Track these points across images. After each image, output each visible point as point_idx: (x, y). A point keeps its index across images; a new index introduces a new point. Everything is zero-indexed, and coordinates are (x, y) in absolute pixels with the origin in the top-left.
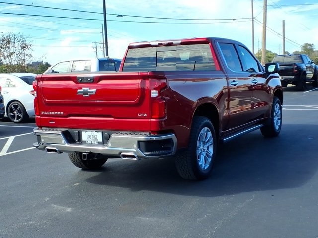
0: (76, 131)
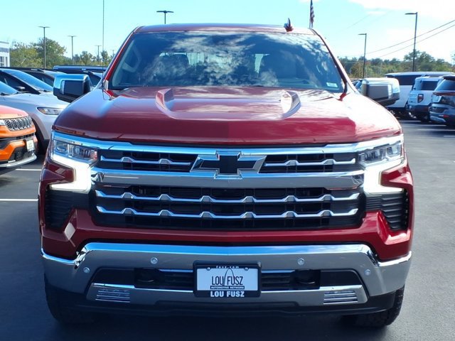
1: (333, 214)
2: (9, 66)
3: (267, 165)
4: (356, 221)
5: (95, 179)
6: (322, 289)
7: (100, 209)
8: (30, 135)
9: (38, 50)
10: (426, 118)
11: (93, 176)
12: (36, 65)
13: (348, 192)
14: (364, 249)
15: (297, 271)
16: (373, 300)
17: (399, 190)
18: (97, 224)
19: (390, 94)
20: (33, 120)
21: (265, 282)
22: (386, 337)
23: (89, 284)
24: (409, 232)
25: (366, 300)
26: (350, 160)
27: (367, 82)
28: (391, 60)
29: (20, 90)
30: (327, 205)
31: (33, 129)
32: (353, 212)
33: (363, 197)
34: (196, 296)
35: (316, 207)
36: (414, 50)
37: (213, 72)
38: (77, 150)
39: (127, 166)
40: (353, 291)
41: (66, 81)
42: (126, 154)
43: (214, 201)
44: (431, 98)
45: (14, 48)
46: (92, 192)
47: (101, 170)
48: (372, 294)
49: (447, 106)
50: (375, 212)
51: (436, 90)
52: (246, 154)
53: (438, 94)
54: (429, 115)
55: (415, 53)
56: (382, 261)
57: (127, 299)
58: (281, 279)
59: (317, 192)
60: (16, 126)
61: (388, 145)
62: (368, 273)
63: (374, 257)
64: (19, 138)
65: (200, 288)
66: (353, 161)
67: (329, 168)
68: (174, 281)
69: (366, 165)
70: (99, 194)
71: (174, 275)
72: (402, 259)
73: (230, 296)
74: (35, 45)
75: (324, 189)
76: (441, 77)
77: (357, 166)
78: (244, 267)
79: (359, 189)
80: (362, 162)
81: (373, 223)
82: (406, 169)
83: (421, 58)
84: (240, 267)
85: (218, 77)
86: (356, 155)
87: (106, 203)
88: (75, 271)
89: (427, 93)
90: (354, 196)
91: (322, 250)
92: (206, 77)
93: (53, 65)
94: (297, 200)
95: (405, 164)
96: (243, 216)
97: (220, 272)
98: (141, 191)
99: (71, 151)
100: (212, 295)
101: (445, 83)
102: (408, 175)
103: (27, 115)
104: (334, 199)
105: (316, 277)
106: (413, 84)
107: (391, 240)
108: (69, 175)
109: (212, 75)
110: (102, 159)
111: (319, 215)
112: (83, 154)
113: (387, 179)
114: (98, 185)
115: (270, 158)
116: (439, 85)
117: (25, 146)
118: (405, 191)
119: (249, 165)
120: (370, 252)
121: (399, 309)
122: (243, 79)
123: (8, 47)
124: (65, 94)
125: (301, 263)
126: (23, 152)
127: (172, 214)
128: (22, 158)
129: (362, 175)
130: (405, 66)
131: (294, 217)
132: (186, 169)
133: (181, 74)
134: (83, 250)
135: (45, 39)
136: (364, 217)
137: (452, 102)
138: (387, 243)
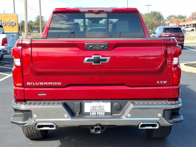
0: (77, 103)
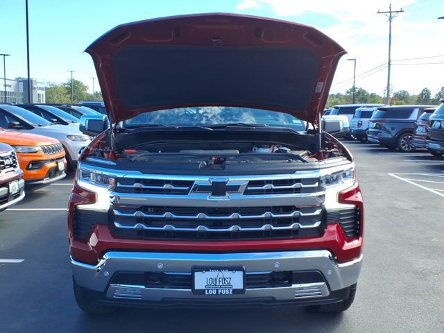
1: (302, 227)
2: (44, 103)
3: (249, 188)
4: (320, 232)
5: (112, 200)
6: (294, 286)
7: (117, 225)
8: (61, 158)
9: (67, 88)
10: (364, 139)
11: (111, 197)
12: (65, 100)
13: (313, 209)
14: (326, 253)
15: (274, 272)
16: (334, 294)
17: (352, 206)
18: (114, 237)
19: (341, 128)
20: (64, 146)
21: (249, 282)
22: (343, 321)
23: (108, 285)
24: (360, 239)
25: (328, 294)
26: (314, 184)
27: (324, 119)
28: (336, 94)
29: (53, 122)
30: (296, 219)
31: (63, 153)
32: (317, 224)
33: (324, 212)
34: (194, 294)
35: (288, 221)
36: (354, 87)
37: (206, 112)
38: (99, 178)
39: (138, 191)
40: (318, 287)
41: (89, 120)
42: (138, 181)
43: (207, 217)
44: (367, 124)
45: (49, 87)
46: (110, 211)
47: (117, 194)
48: (334, 289)
49: (380, 130)
50: (334, 224)
51: (372, 119)
52: (232, 180)
53: (373, 122)
54: (367, 137)
55: (354, 89)
56: (340, 263)
57: (139, 297)
58: (262, 279)
59: (288, 209)
60: (50, 152)
61: (343, 171)
62: (329, 272)
63: (334, 259)
64: (52, 160)
65: (197, 287)
66: (317, 184)
67: (298, 190)
68: (176, 282)
69: (326, 187)
70: (116, 213)
71: (176, 277)
72: (356, 261)
73: (221, 293)
74: (65, 84)
75: (294, 206)
76: (375, 108)
77: (319, 189)
78: (232, 270)
79: (321, 206)
80: (324, 185)
81: (332, 233)
82: (357, 190)
83: (359, 93)
84: (229, 270)
85: (210, 116)
86: (318, 180)
87: (122, 220)
88: (97, 274)
89: (365, 120)
90: (318, 212)
91: (292, 255)
92: (200, 116)
93: (79, 100)
94: (274, 216)
95: (356, 186)
96: (231, 229)
97: (213, 274)
98: (149, 209)
99: (93, 179)
100: (207, 293)
101: (378, 113)
102: (359, 195)
103: (59, 142)
104: (302, 214)
105: (289, 277)
106: (354, 113)
107: (348, 246)
108: (92, 198)
109: (205, 115)
110: (118, 185)
111: (291, 227)
112: (103, 181)
113: (343, 198)
114: (115, 205)
115: (251, 183)
116: (374, 114)
117: (57, 167)
118: (357, 206)
119: (235, 189)
120: (331, 255)
121: (353, 299)
122: (229, 118)
123: (44, 86)
124: (89, 130)
125: (277, 266)
126: (56, 171)
127: (174, 229)
128: (55, 176)
129: (324, 195)
130: (347, 99)
131: (271, 229)
132: (186, 193)
133: (181, 114)
134: (104, 257)
135: (72, 80)
136: (326, 228)
137: (384, 127)
138: (344, 248)
